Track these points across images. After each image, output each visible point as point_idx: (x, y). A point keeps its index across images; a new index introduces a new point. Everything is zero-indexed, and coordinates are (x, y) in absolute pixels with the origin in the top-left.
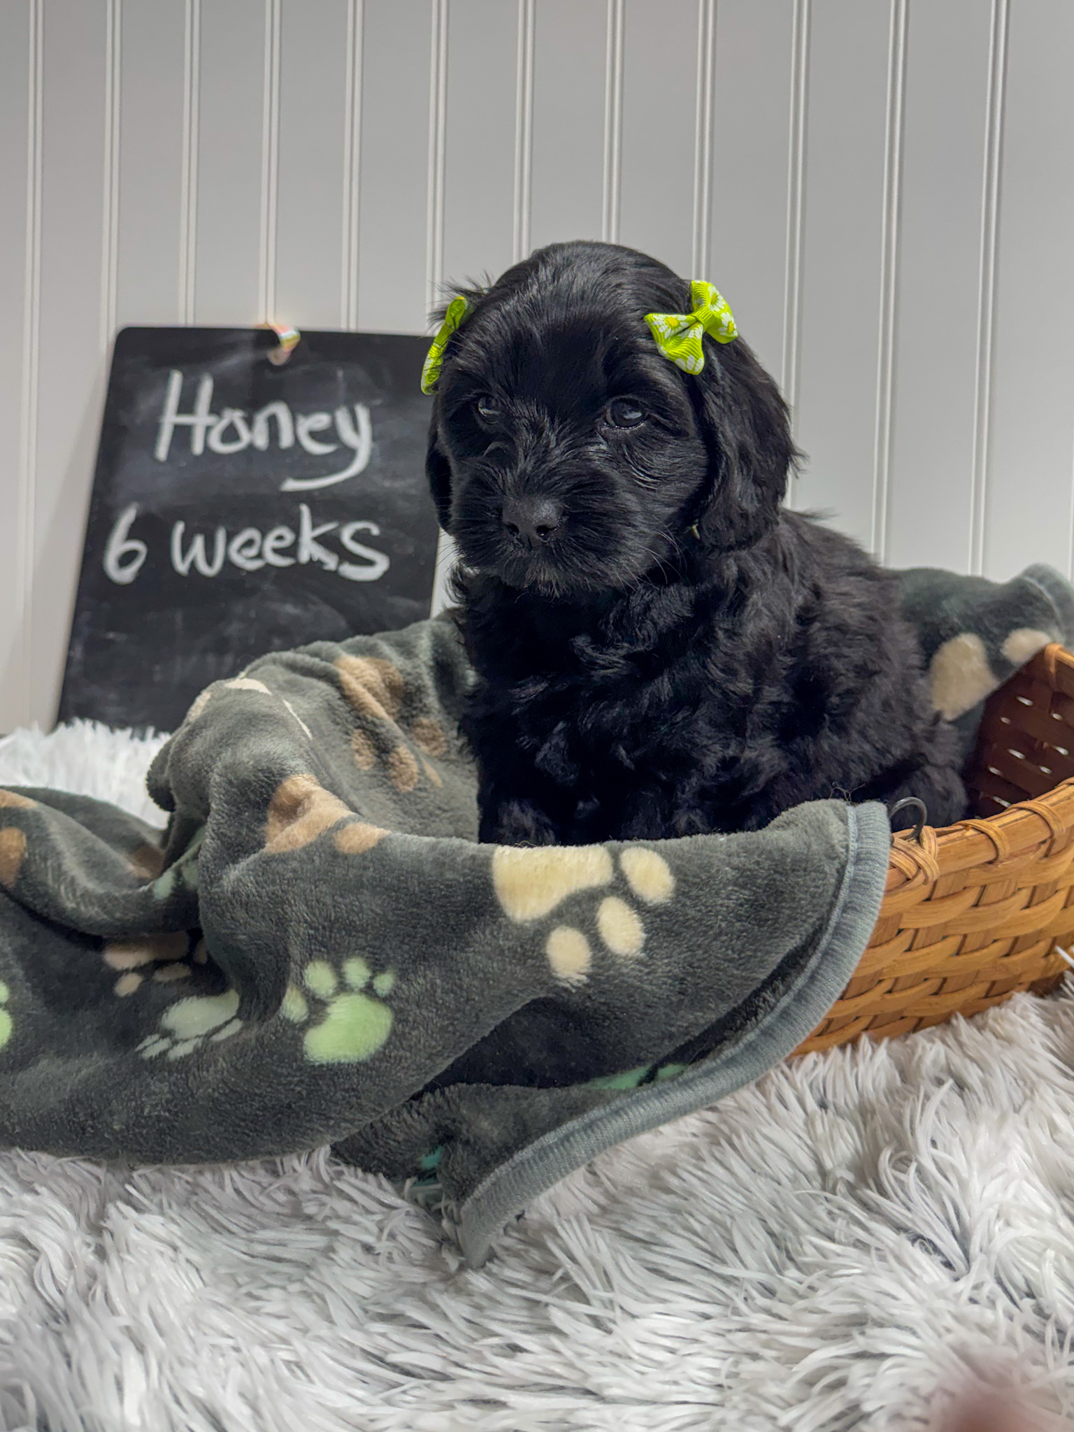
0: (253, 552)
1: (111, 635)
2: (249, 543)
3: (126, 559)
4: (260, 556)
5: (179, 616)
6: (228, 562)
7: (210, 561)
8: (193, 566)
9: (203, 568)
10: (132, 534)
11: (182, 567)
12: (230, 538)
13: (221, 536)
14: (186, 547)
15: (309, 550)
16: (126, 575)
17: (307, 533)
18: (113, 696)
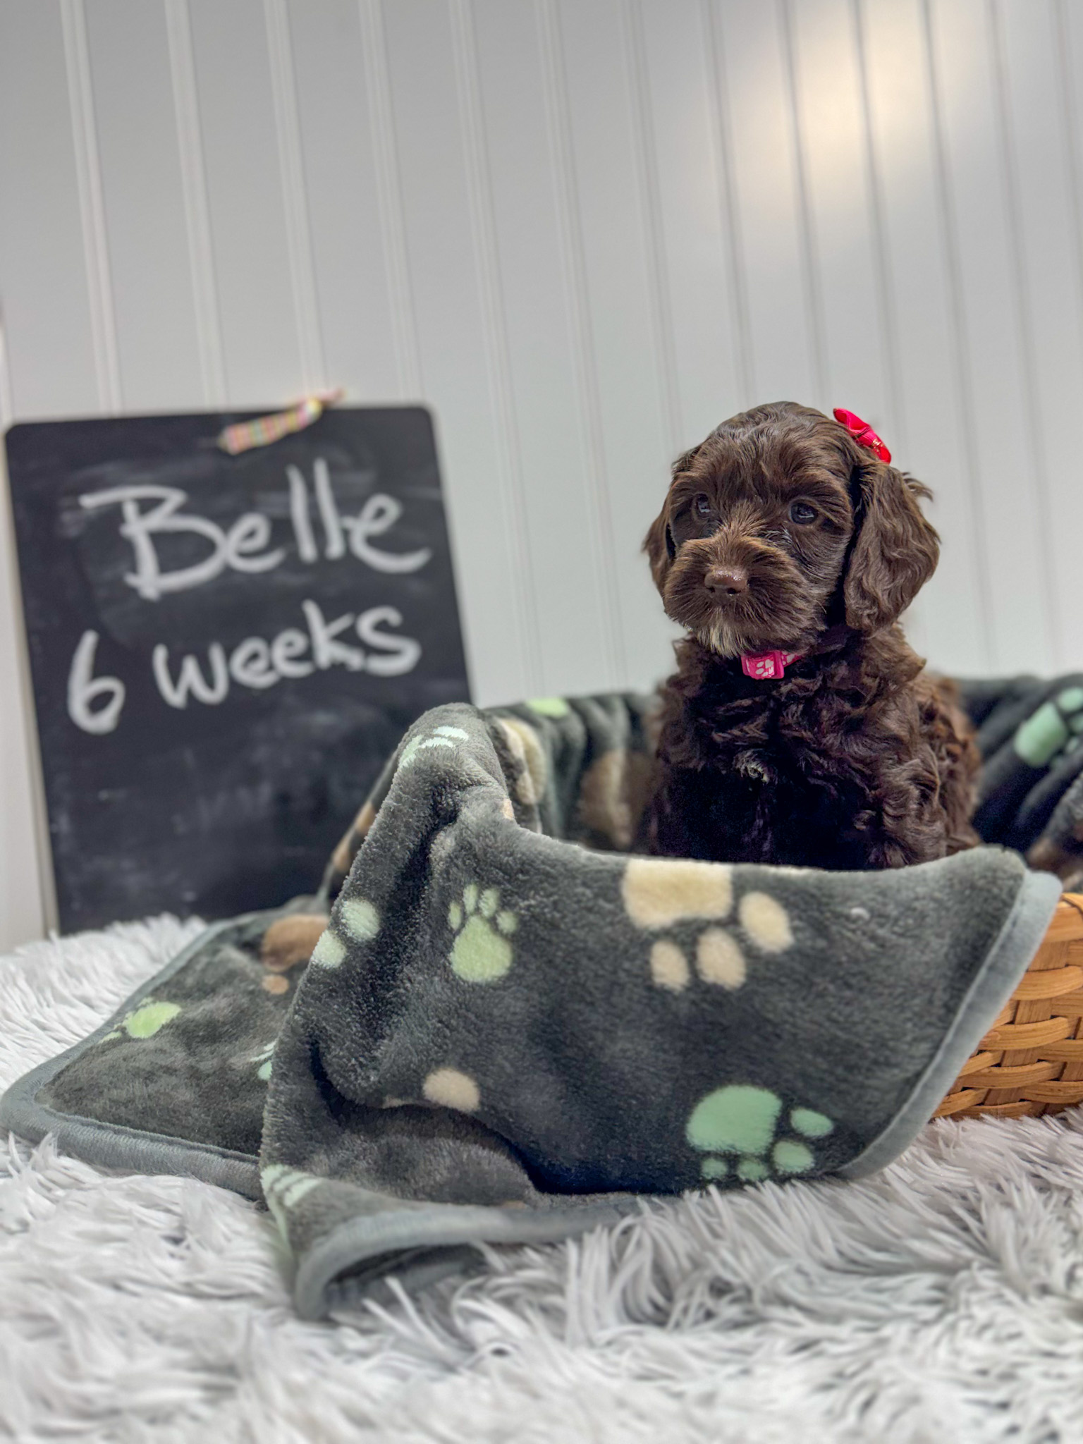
0: (261, 664)
1: (104, 795)
2: (254, 657)
3: (98, 703)
4: (271, 667)
5: (188, 757)
6: (233, 684)
7: (210, 682)
8: (190, 695)
9: (204, 694)
10: (97, 671)
11: (175, 698)
12: (228, 654)
13: (216, 655)
14: (175, 676)
15: (328, 652)
16: (105, 721)
17: (322, 633)
18: (127, 864)
